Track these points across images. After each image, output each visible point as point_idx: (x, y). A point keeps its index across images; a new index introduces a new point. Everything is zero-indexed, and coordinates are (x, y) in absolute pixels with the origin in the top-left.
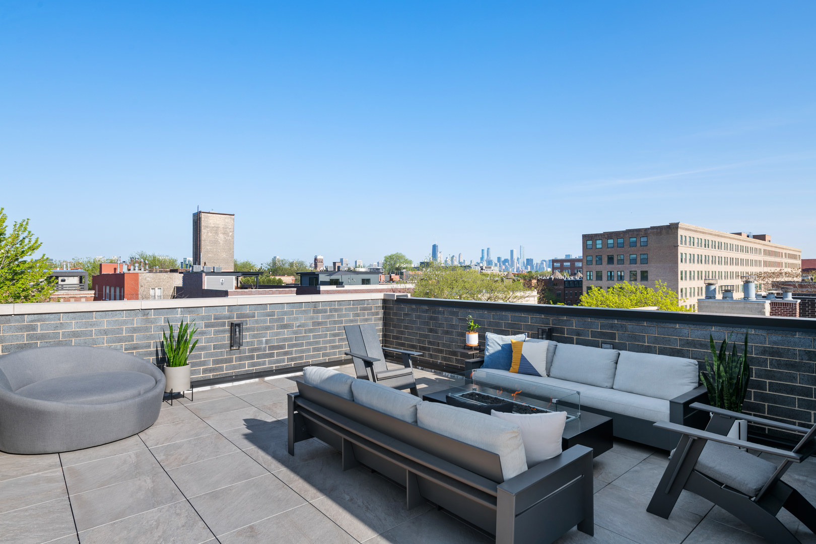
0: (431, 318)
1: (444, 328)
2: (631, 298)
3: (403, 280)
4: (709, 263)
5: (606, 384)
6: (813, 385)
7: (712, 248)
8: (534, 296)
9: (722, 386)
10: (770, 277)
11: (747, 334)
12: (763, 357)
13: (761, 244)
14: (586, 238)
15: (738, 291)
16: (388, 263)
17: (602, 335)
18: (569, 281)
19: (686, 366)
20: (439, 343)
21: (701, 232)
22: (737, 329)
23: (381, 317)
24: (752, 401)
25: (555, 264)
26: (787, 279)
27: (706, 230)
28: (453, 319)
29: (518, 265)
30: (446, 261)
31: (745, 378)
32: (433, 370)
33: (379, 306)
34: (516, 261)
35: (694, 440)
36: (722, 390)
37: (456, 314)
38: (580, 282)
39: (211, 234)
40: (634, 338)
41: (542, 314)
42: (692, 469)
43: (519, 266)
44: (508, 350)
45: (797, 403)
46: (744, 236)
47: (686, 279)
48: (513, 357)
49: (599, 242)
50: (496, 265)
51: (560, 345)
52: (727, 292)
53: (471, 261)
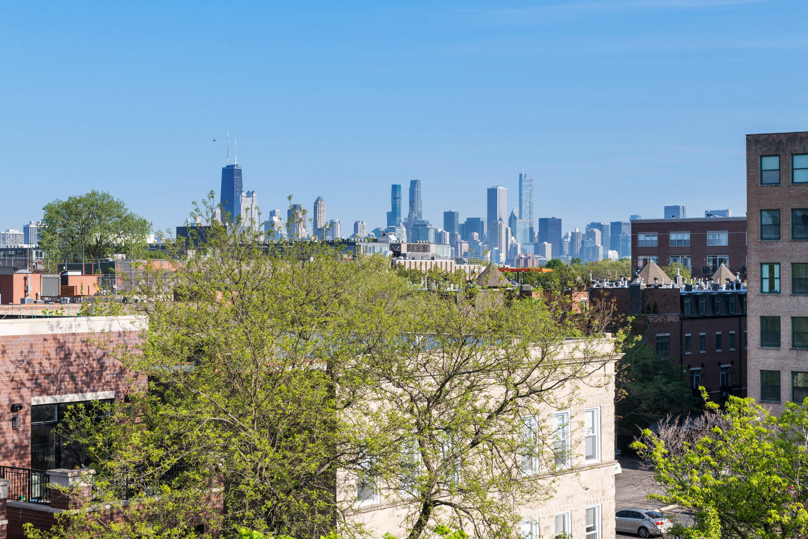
8: (604, 360)
14: (760, 145)
16: (59, 230)
18: (696, 298)
25: (641, 236)
29: (512, 239)
30: (270, 224)
34: (505, 225)
38: (736, 300)
43: (515, 244)
49: (802, 161)
50: (439, 239)
53: (356, 225)
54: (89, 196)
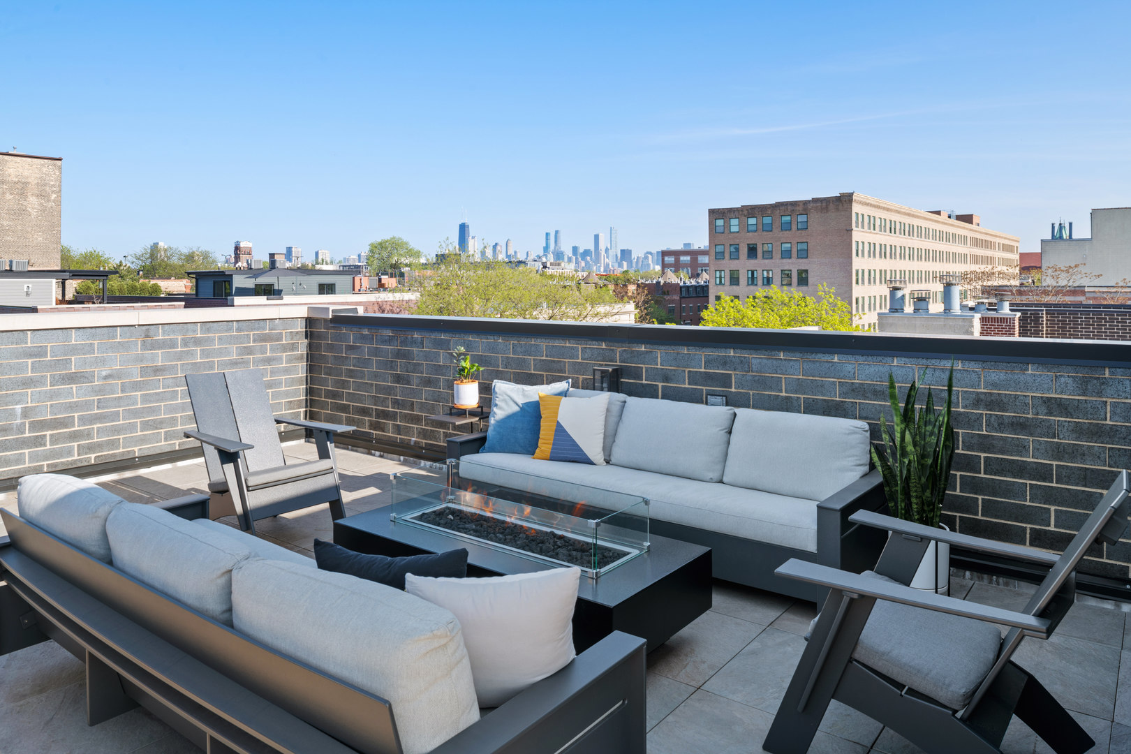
0: (399, 354)
1: (422, 373)
2: (782, 313)
3: (404, 285)
4: (895, 258)
5: (711, 475)
6: (1054, 459)
7: (900, 234)
8: (629, 313)
9: (909, 471)
10: (979, 279)
11: (952, 371)
12: (975, 411)
13: (967, 229)
14: (715, 214)
15: (936, 302)
16: (376, 256)
17: (708, 378)
18: (688, 287)
19: (849, 434)
20: (412, 403)
21: (884, 209)
22: (933, 361)
23: (302, 354)
24: (958, 492)
25: (666, 258)
26: (1002, 282)
27: (892, 204)
28: (439, 355)
29: (607, 260)
30: (483, 253)
31: (946, 454)
32: (402, 458)
33: (297, 333)
34: (603, 253)
35: (852, 600)
36: (908, 478)
37: (444, 345)
38: (705, 289)
39: (11, 197)
40: (762, 383)
41: (602, 341)
42: (848, 658)
43: (608, 262)
44: (533, 413)
45: (1028, 493)
46: (944, 217)
47: (863, 283)
48: (542, 428)
49: (734, 222)
50: (569, 260)
51: (633, 401)
52: (921, 301)
53: (527, 253)
54: (392, 239)
